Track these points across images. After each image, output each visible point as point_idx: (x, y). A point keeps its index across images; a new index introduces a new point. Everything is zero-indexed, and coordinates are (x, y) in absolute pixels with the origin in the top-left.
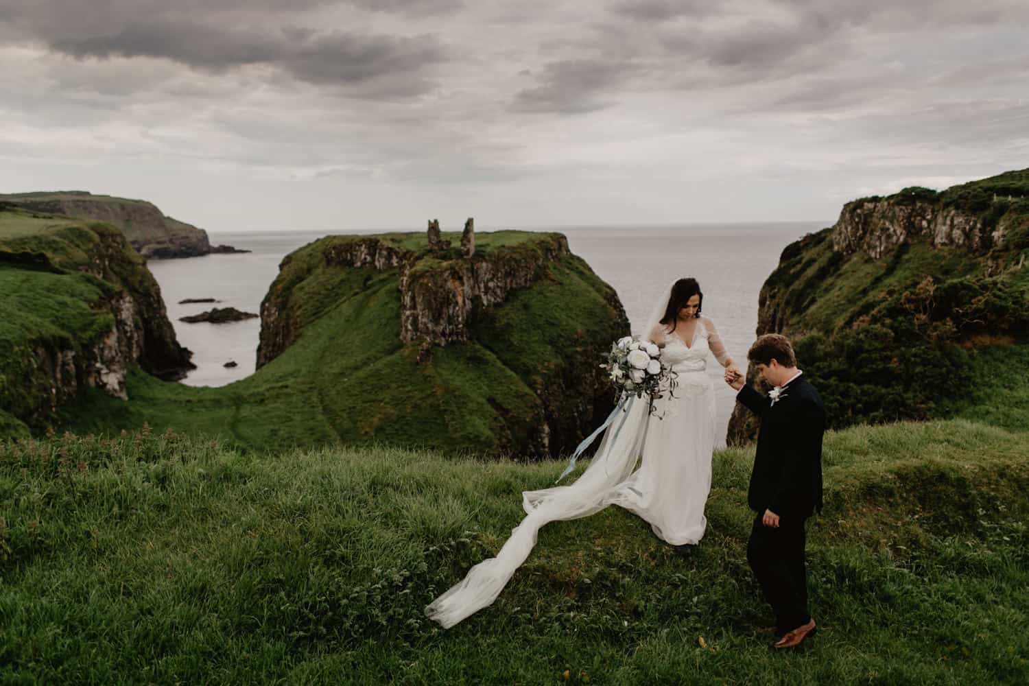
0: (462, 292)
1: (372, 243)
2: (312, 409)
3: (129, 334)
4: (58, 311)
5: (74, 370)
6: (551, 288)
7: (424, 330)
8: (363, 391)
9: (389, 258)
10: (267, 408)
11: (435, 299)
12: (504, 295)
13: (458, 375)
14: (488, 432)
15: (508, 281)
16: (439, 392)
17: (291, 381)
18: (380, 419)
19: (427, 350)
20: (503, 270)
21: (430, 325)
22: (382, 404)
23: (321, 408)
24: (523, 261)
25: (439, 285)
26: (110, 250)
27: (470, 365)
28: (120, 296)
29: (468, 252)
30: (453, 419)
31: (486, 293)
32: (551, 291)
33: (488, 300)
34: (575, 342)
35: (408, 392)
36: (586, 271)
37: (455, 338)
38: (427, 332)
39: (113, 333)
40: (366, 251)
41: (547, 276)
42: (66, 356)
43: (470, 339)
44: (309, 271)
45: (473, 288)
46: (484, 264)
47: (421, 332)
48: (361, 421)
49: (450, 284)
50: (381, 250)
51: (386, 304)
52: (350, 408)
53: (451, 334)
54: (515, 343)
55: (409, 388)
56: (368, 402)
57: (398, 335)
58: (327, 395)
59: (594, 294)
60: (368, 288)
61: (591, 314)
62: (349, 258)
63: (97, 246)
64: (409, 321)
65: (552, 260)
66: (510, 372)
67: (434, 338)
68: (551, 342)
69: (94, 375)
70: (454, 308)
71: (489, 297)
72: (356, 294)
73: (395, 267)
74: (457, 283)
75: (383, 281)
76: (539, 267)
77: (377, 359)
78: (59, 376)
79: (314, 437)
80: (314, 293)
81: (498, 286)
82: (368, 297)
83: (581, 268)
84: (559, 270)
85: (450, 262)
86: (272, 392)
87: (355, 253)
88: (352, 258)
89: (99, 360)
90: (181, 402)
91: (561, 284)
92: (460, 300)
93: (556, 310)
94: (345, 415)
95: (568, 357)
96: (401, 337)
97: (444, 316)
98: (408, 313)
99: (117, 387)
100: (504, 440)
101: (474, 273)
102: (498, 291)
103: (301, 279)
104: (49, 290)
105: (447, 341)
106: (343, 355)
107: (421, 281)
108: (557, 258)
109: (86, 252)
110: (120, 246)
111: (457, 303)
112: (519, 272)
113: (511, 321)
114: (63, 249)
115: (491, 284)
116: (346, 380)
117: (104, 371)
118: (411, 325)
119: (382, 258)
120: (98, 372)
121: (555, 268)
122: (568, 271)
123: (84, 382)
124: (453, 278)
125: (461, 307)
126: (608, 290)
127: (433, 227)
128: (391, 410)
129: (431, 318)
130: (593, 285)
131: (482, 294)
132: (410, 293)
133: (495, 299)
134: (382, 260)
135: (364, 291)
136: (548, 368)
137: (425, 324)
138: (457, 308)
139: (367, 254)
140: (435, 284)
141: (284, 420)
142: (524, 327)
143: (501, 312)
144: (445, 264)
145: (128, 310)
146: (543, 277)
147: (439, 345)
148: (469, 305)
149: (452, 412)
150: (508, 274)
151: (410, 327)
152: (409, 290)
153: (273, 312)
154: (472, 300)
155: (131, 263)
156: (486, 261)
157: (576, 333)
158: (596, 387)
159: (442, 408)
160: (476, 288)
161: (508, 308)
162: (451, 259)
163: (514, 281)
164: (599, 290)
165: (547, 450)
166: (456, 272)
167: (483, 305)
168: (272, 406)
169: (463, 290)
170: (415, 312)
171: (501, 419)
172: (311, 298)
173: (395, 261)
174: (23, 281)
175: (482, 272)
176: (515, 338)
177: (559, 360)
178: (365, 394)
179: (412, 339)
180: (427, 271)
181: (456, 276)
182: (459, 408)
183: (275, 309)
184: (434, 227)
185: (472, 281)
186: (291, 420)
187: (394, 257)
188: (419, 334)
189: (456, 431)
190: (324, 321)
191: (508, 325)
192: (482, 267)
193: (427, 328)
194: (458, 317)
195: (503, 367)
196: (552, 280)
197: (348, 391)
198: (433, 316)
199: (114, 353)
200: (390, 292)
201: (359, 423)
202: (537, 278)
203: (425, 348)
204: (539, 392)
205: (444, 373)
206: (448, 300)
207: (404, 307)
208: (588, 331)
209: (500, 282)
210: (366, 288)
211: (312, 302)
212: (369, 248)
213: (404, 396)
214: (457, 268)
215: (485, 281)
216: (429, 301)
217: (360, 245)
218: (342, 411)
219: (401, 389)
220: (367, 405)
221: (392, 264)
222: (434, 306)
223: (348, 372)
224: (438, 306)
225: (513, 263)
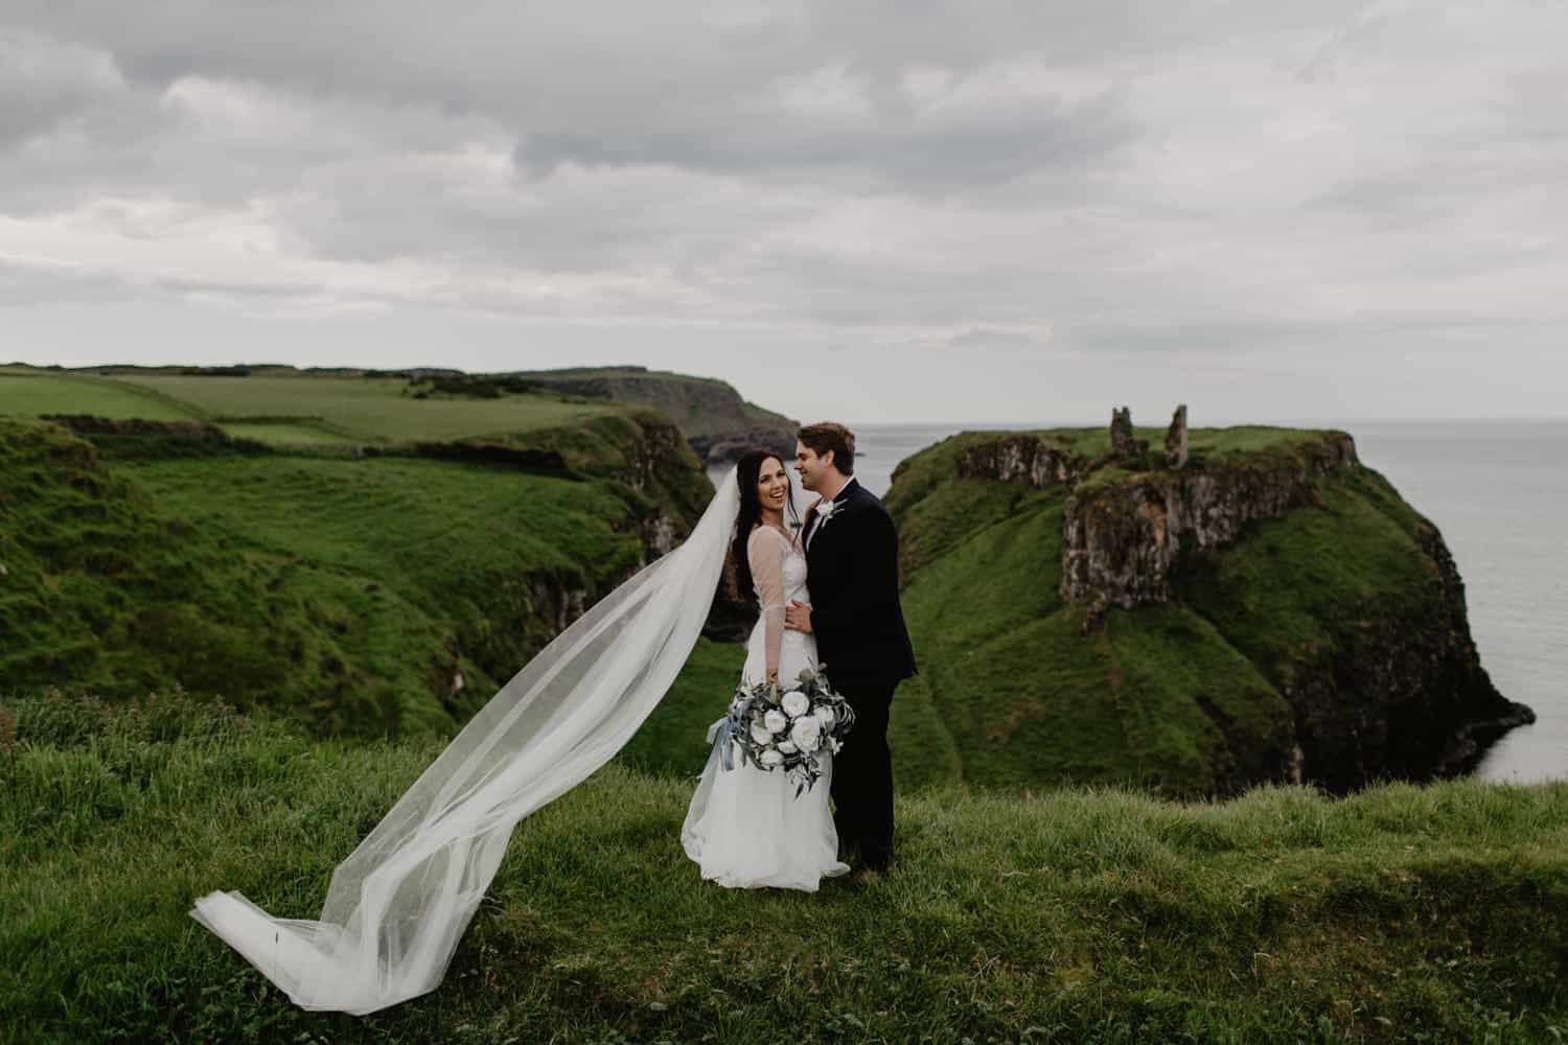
0: (1164, 524)
1: (1028, 444)
2: (916, 696)
4: (568, 533)
6: (1319, 521)
7: (1097, 581)
8: (996, 673)
9: (1053, 466)
11: (1117, 533)
12: (1235, 530)
13: (1149, 656)
14: (1192, 752)
15: (1244, 507)
16: (1116, 682)
18: (1019, 718)
19: (1100, 615)
20: (1235, 491)
21: (1107, 575)
22: (1024, 695)
23: (930, 694)
24: (1271, 475)
25: (1124, 511)
26: (658, 450)
27: (1172, 642)
28: (656, 514)
29: (1175, 460)
30: (1135, 727)
31: (1204, 526)
32: (1319, 526)
33: (1207, 537)
34: (1358, 613)
35: (1065, 678)
36: (1387, 496)
37: (1148, 596)
38: (1102, 585)
40: (1018, 456)
41: (1312, 502)
43: (1173, 598)
44: (933, 484)
45: (1182, 518)
46: (1203, 480)
47: (1092, 584)
48: (989, 720)
49: (1143, 510)
50: (1041, 454)
51: (1043, 538)
52: (974, 698)
53: (1141, 589)
54: (1251, 608)
55: (1067, 672)
56: (1002, 690)
57: (1056, 587)
58: (940, 675)
59: (1396, 533)
60: (1017, 513)
61: (1389, 567)
62: (992, 465)
63: (638, 442)
64: (1074, 567)
65: (1323, 475)
66: (1237, 656)
67: (1114, 595)
68: (1315, 611)
70: (1149, 547)
71: (1210, 532)
72: (998, 521)
73: (1061, 482)
74: (1156, 509)
75: (1042, 503)
76: (1299, 484)
77: (1022, 623)
80: (936, 518)
81: (1225, 516)
82: (1018, 525)
83: (1377, 489)
84: (1335, 491)
85: (1145, 475)
87: (1002, 458)
88: (996, 465)
90: (729, 673)
91: (1337, 515)
92: (1159, 535)
93: (1325, 558)
94: (964, 708)
95: (1345, 638)
96: (1061, 592)
97: (1130, 559)
98: (1072, 553)
100: (1221, 767)
101: (1185, 494)
102: (1226, 524)
103: (920, 497)
104: (560, 504)
105: (1135, 600)
106: (970, 614)
107: (1095, 503)
108: (1334, 473)
109: (623, 450)
110: (672, 444)
111: (1154, 541)
112: (1263, 492)
113: (1245, 574)
114: (592, 446)
115: (1213, 512)
116: (971, 653)
118: (1077, 572)
119: (1042, 465)
121: (1328, 487)
122: (1350, 493)
124: (1149, 500)
125: (1161, 547)
126: (1425, 528)
127: (1119, 420)
128: (1036, 705)
129: (1108, 561)
130: (1396, 519)
131: (1198, 528)
132: (1077, 523)
133: (1220, 536)
134: (1043, 470)
135: (1010, 517)
136: (1306, 653)
137: (1099, 572)
138: (1153, 549)
139: (1020, 460)
140: (1118, 508)
142: (1268, 583)
143: (1229, 558)
144: (1136, 477)
145: (665, 534)
146: (1306, 502)
147: (1120, 606)
148: (1174, 544)
149: (1135, 715)
150: (1243, 497)
151: (1075, 576)
152: (1075, 518)
154: (1180, 536)
155: (683, 467)
156: (1205, 473)
157: (1361, 597)
158: (1392, 689)
159: (1119, 707)
160: (1189, 519)
161: (1239, 551)
162: (1147, 470)
163: (1254, 509)
164: (1407, 527)
166: (1156, 492)
167: (1199, 545)
169: (1165, 521)
170: (1084, 552)
171: (1218, 731)
173: (1062, 473)
174: (529, 490)
175: (1198, 492)
176: (1252, 601)
177: (1328, 641)
178: (998, 677)
179: (1077, 595)
180: (1106, 489)
181: (1154, 497)
182: (1146, 709)
184: (1121, 419)
185: (1180, 507)
187: (1061, 466)
188: (1088, 586)
189: (1139, 746)
190: (947, 562)
191: (1240, 579)
192: (1199, 484)
193: (1102, 578)
194: (1154, 562)
195: (1226, 646)
196: (1324, 509)
197: (973, 672)
198: (1113, 559)
200: (1049, 521)
201: (986, 724)
202: (1294, 503)
203: (1096, 610)
204: (1288, 691)
205: (1126, 651)
206: (1139, 535)
207: (1067, 544)
208: (1381, 594)
209: (1230, 508)
210: (1013, 511)
211: (932, 532)
212: (1023, 451)
213: (1060, 684)
214: (1156, 485)
215: (1204, 506)
216: (1106, 535)
217: (1010, 447)
218: (962, 701)
219: (1055, 673)
220: (1000, 695)
221: (1057, 476)
222: (1114, 544)
223: (975, 642)
224: (1122, 544)
225: (1253, 479)
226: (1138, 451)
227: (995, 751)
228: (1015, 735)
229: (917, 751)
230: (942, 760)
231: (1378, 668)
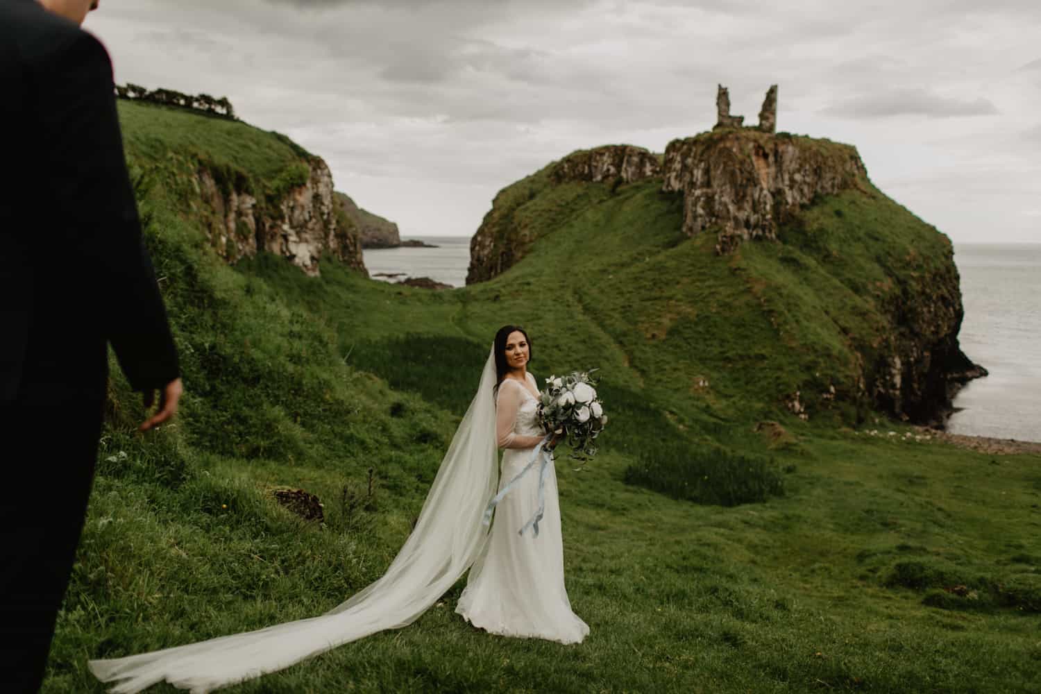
0: (766, 178)
1: (619, 152)
2: (567, 309)
3: (325, 217)
5: (254, 226)
6: (864, 200)
8: (640, 288)
9: (641, 164)
10: (506, 305)
12: (810, 196)
13: (777, 273)
14: (838, 346)
15: (816, 179)
17: (532, 280)
18: (672, 319)
19: (732, 238)
20: (811, 164)
21: (731, 208)
22: (673, 302)
23: (580, 307)
24: (830, 159)
27: (787, 266)
29: (771, 128)
31: (791, 188)
33: (794, 198)
34: (908, 265)
35: (710, 287)
37: (760, 233)
38: (727, 218)
39: (307, 189)
40: (610, 161)
42: (243, 203)
43: (778, 237)
44: (532, 196)
45: (777, 177)
46: (790, 148)
47: (717, 217)
48: (643, 322)
49: (754, 161)
50: (630, 156)
51: (647, 206)
52: (623, 307)
53: (756, 226)
54: (835, 253)
55: (711, 282)
56: (649, 299)
57: (679, 228)
58: (586, 294)
60: (619, 195)
64: (700, 203)
67: (737, 227)
68: (878, 260)
69: (280, 240)
70: (760, 192)
71: (794, 194)
72: (602, 201)
73: (649, 176)
74: (762, 162)
76: (846, 173)
77: (652, 253)
78: (232, 225)
79: (577, 338)
80: (544, 210)
81: (805, 182)
85: (753, 133)
86: (509, 289)
87: (594, 164)
88: (590, 171)
89: (287, 220)
92: (764, 186)
93: (876, 224)
94: (617, 316)
95: (901, 282)
96: (684, 229)
97: (748, 198)
99: (308, 262)
101: (778, 159)
102: (806, 188)
103: (522, 203)
105: (751, 235)
107: (721, 145)
112: (825, 172)
113: (824, 227)
115: (798, 177)
116: (611, 277)
117: (293, 238)
118: (703, 208)
119: (631, 166)
120: (285, 237)
123: (266, 247)
124: (757, 154)
125: (766, 195)
127: (722, 93)
128: (687, 309)
129: (733, 197)
131: (787, 189)
132: (703, 165)
133: (801, 199)
134: (631, 170)
135: (611, 197)
136: (880, 290)
137: (726, 205)
138: (763, 194)
139: (612, 164)
140: (741, 150)
141: (530, 318)
142: (842, 236)
143: (810, 215)
146: (852, 186)
147: (740, 238)
149: (781, 314)
150: (815, 171)
151: (700, 211)
153: (487, 243)
156: (793, 144)
157: (908, 254)
159: (765, 308)
160: (780, 179)
161: (816, 211)
163: (820, 184)
165: (898, 392)
166: (760, 148)
167: (787, 203)
168: (512, 302)
169: (767, 174)
170: (709, 191)
172: (540, 215)
173: (648, 170)
175: (787, 158)
176: (834, 247)
177: (891, 284)
178: (643, 291)
179: (703, 228)
180: (730, 133)
181: (761, 152)
182: (790, 310)
183: (490, 239)
185: (776, 166)
186: (540, 318)
187: (648, 165)
188: (714, 219)
190: (563, 231)
191: (822, 230)
192: (788, 152)
193: (728, 211)
194: (765, 203)
195: (828, 275)
196: (863, 192)
197: (618, 288)
198: (737, 194)
199: (307, 217)
201: (640, 325)
202: (845, 185)
203: (728, 234)
205: (759, 267)
206: (753, 181)
207: (692, 184)
208: (920, 254)
209: (808, 177)
210: (614, 195)
211: (540, 220)
212: (613, 157)
213: (706, 292)
214: (762, 142)
215: (791, 172)
216: (733, 174)
217: (602, 154)
218: (613, 310)
219: (698, 284)
220: (648, 303)
221: (644, 173)
222: (739, 182)
223: (611, 269)
224: (744, 182)
225: (820, 159)
226: (736, 124)
227: (656, 346)
228: (672, 332)
229: (581, 346)
230: (607, 353)
231: (925, 310)
